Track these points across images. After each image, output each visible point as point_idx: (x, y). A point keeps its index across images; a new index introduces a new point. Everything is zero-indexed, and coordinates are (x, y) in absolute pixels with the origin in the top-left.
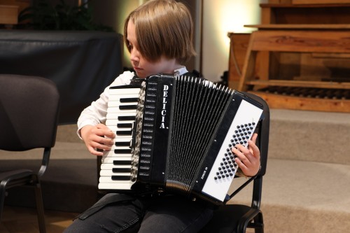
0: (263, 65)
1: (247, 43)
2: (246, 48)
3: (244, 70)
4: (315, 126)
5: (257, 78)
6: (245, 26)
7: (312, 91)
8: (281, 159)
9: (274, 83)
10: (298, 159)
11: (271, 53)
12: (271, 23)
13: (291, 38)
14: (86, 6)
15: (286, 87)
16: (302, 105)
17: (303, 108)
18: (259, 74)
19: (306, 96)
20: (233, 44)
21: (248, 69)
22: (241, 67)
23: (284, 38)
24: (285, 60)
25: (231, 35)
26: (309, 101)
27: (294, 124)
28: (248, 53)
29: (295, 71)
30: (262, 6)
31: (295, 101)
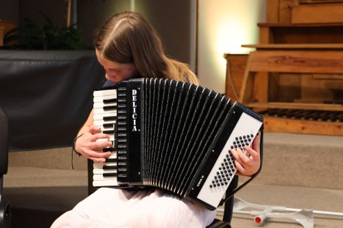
0: (262, 86)
1: (245, 64)
2: (244, 70)
3: (242, 93)
4: (318, 150)
5: (256, 101)
6: (243, 46)
7: (314, 114)
8: (282, 185)
9: (273, 105)
10: (300, 185)
11: (270, 74)
12: (270, 43)
13: (291, 58)
14: (75, 27)
15: (287, 110)
16: (303, 128)
17: (305, 131)
18: (257, 97)
19: (307, 119)
20: (229, 66)
21: (246, 91)
22: (238, 89)
23: (284, 58)
24: (285, 82)
25: (228, 56)
26: (310, 124)
27: (296, 148)
28: (246, 74)
29: (295, 93)
30: (260, 25)
31: (296, 124)
